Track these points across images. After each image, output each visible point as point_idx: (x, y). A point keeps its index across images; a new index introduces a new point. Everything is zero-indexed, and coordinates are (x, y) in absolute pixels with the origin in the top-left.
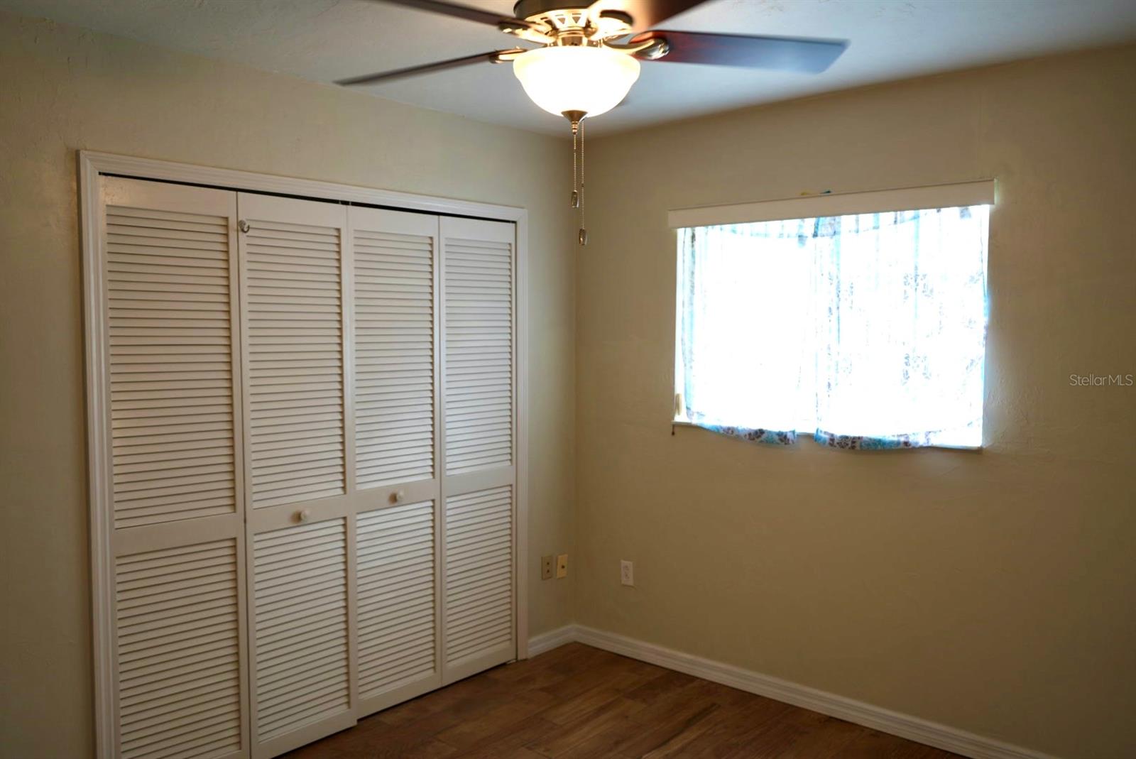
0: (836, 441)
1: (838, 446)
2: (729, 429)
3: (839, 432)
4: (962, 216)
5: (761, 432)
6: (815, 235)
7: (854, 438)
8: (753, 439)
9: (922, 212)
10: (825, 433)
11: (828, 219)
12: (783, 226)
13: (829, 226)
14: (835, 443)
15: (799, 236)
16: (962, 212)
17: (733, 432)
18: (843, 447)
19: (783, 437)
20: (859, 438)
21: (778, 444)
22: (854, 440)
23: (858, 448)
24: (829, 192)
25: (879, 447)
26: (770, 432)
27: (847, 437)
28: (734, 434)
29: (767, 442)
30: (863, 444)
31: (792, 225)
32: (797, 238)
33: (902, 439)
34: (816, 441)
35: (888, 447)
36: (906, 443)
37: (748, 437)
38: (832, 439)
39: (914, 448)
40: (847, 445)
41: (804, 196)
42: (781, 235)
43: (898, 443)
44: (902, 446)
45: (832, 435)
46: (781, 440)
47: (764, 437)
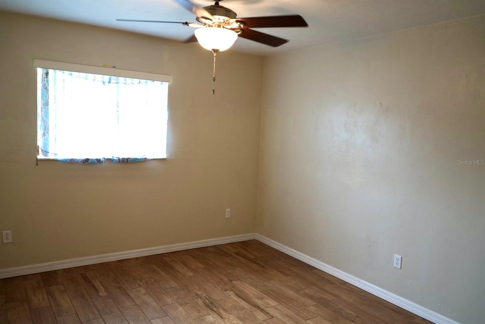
0: (121, 160)
1: (121, 162)
2: (72, 159)
3: (121, 157)
4: (161, 85)
5: (87, 160)
6: (109, 82)
7: (127, 158)
8: (85, 163)
9: (148, 81)
10: (117, 157)
11: (115, 77)
12: (95, 77)
13: (115, 80)
14: (121, 161)
15: (103, 82)
16: (161, 83)
17: (74, 160)
18: (123, 162)
19: (99, 161)
20: (129, 158)
21: (97, 163)
22: (127, 159)
23: (129, 162)
24: (115, 67)
25: (137, 161)
26: (92, 159)
27: (124, 158)
28: (75, 162)
29: (91, 163)
30: (131, 160)
31: (99, 77)
32: (102, 83)
33: (144, 157)
34: (112, 161)
35: (140, 161)
36: (145, 159)
37: (82, 162)
38: (119, 159)
39: (149, 160)
40: (125, 161)
41: (105, 66)
42: (94, 80)
43: (143, 159)
44: (144, 159)
45: (119, 158)
46: (98, 162)
47: (89, 161)
